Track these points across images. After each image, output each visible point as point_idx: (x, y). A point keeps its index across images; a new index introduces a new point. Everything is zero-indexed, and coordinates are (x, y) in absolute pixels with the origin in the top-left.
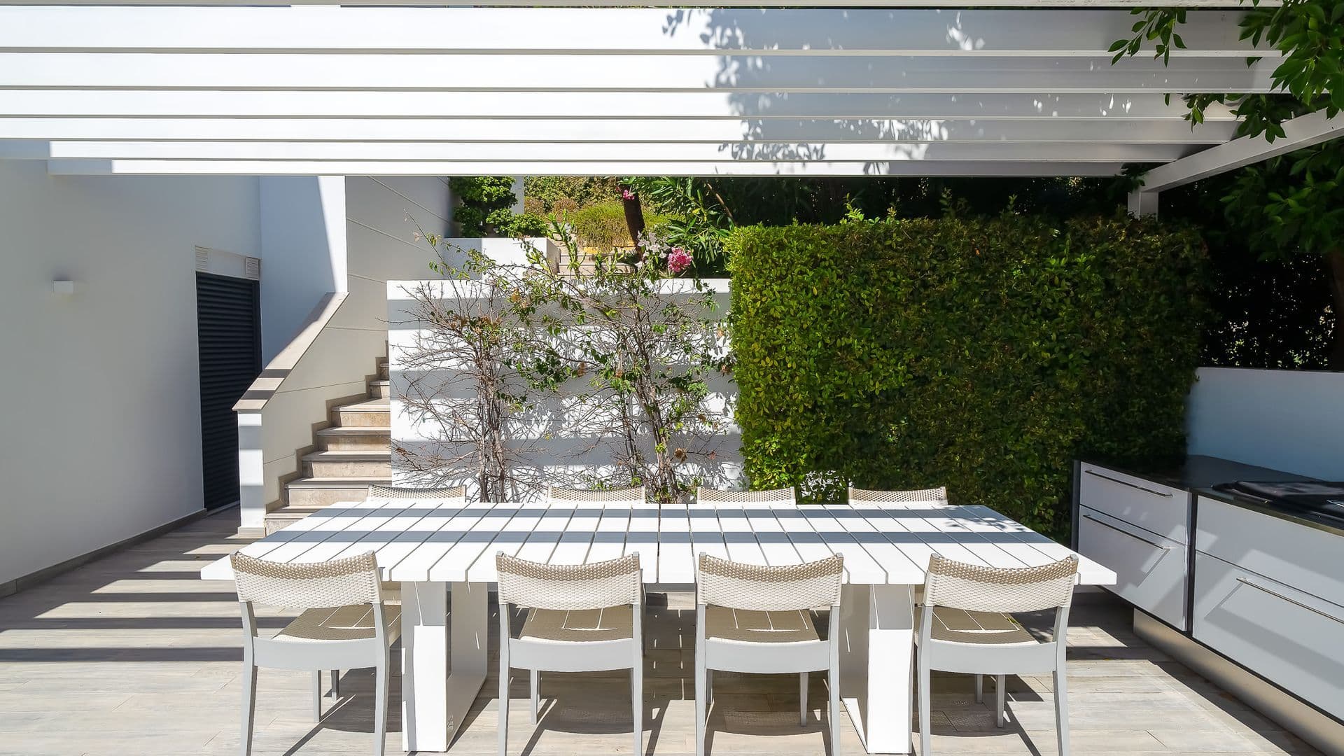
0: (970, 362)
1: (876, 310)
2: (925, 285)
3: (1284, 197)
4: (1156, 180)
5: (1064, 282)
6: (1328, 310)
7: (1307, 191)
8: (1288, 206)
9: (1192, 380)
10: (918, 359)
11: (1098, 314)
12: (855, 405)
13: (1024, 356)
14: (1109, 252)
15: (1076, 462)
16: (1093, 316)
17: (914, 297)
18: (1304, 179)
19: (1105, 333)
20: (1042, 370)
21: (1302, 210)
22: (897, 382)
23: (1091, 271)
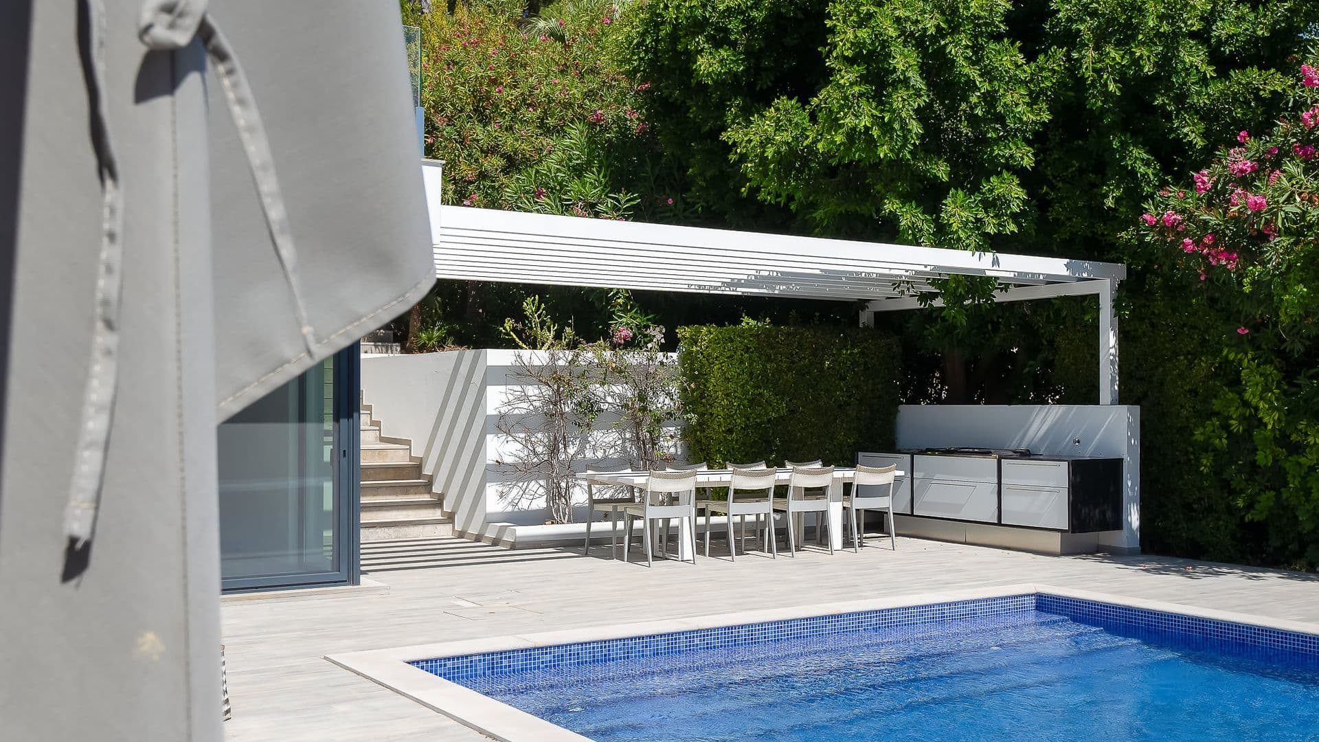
0: (812, 402)
1: (773, 375)
2: (793, 362)
3: (931, 327)
4: (873, 308)
5: (848, 362)
6: (937, 375)
7: (938, 326)
8: (932, 332)
9: (897, 411)
10: (790, 400)
11: (862, 378)
12: (763, 425)
13: (833, 399)
14: (865, 348)
15: (856, 453)
16: (860, 379)
17: (790, 369)
18: (937, 320)
19: (865, 388)
20: (840, 406)
21: (938, 334)
22: (784, 412)
23: (859, 357)
